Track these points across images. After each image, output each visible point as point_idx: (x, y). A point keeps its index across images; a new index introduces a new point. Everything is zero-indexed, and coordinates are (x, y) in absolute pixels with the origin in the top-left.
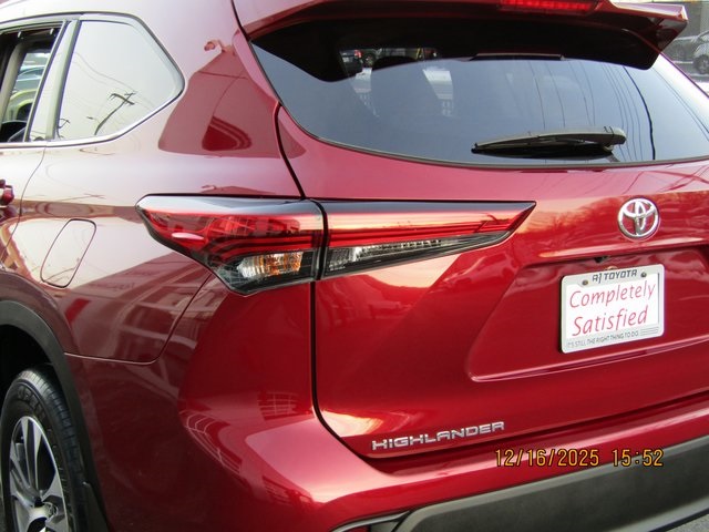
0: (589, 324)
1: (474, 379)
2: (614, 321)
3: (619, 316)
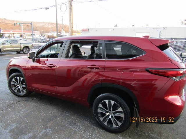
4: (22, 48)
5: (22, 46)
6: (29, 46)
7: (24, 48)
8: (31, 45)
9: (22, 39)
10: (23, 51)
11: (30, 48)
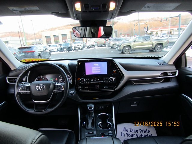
4: (154, 46)
5: (154, 43)
6: (163, 43)
7: (156, 45)
8: (166, 41)
9: (167, 36)
10: (154, 49)
11: (164, 45)
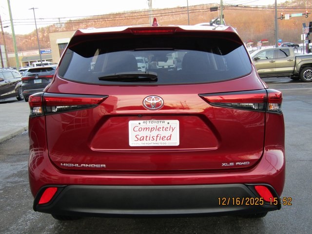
0: (142, 138)
1: (92, 149)
2: (155, 138)
3: (157, 136)
4: (297, 70)
5: (298, 62)
7: (303, 67)
